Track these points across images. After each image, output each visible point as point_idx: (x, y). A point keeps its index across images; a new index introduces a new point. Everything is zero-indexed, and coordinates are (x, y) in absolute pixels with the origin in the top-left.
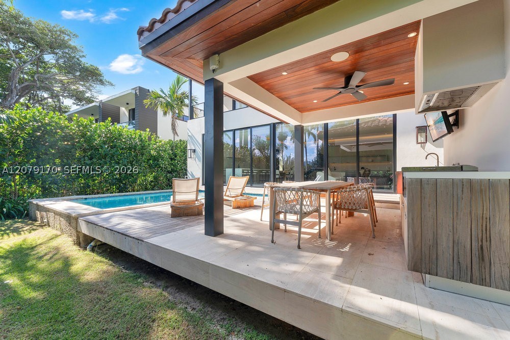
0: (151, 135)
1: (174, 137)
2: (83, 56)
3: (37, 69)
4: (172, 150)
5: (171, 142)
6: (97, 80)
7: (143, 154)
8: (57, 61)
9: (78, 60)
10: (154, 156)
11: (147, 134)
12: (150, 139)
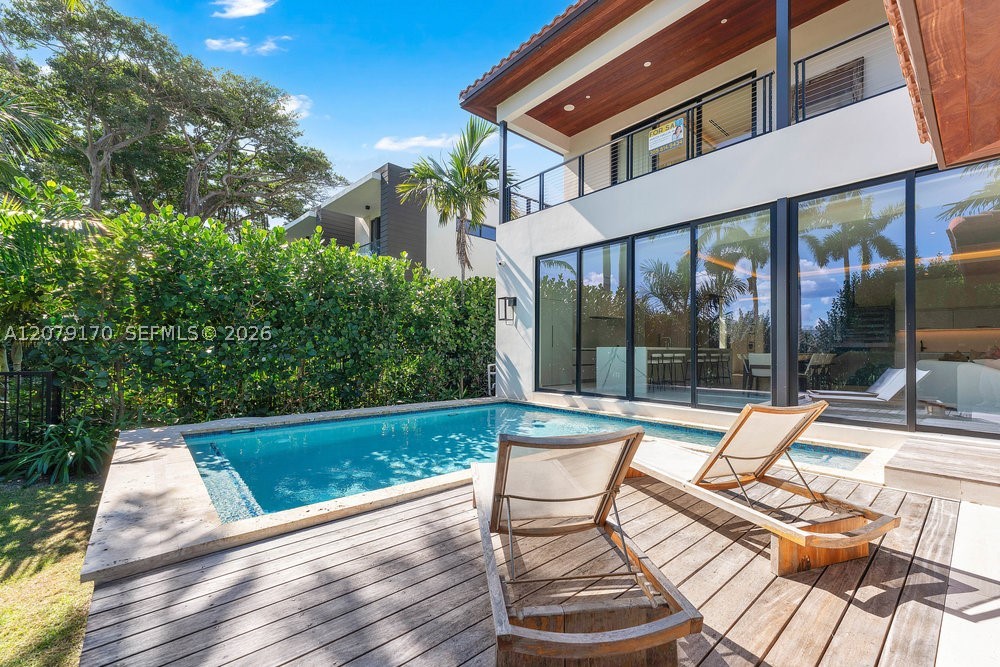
0: (413, 266)
1: (463, 271)
2: (299, 134)
3: (229, 166)
4: (458, 301)
5: (456, 284)
6: (320, 177)
7: (392, 313)
8: (257, 147)
9: (291, 142)
10: (419, 317)
11: (404, 263)
12: (409, 276)
